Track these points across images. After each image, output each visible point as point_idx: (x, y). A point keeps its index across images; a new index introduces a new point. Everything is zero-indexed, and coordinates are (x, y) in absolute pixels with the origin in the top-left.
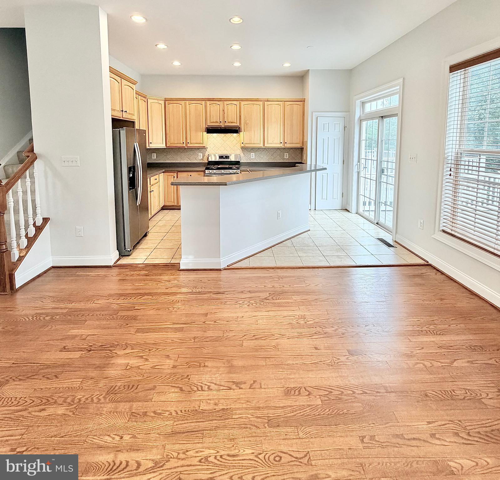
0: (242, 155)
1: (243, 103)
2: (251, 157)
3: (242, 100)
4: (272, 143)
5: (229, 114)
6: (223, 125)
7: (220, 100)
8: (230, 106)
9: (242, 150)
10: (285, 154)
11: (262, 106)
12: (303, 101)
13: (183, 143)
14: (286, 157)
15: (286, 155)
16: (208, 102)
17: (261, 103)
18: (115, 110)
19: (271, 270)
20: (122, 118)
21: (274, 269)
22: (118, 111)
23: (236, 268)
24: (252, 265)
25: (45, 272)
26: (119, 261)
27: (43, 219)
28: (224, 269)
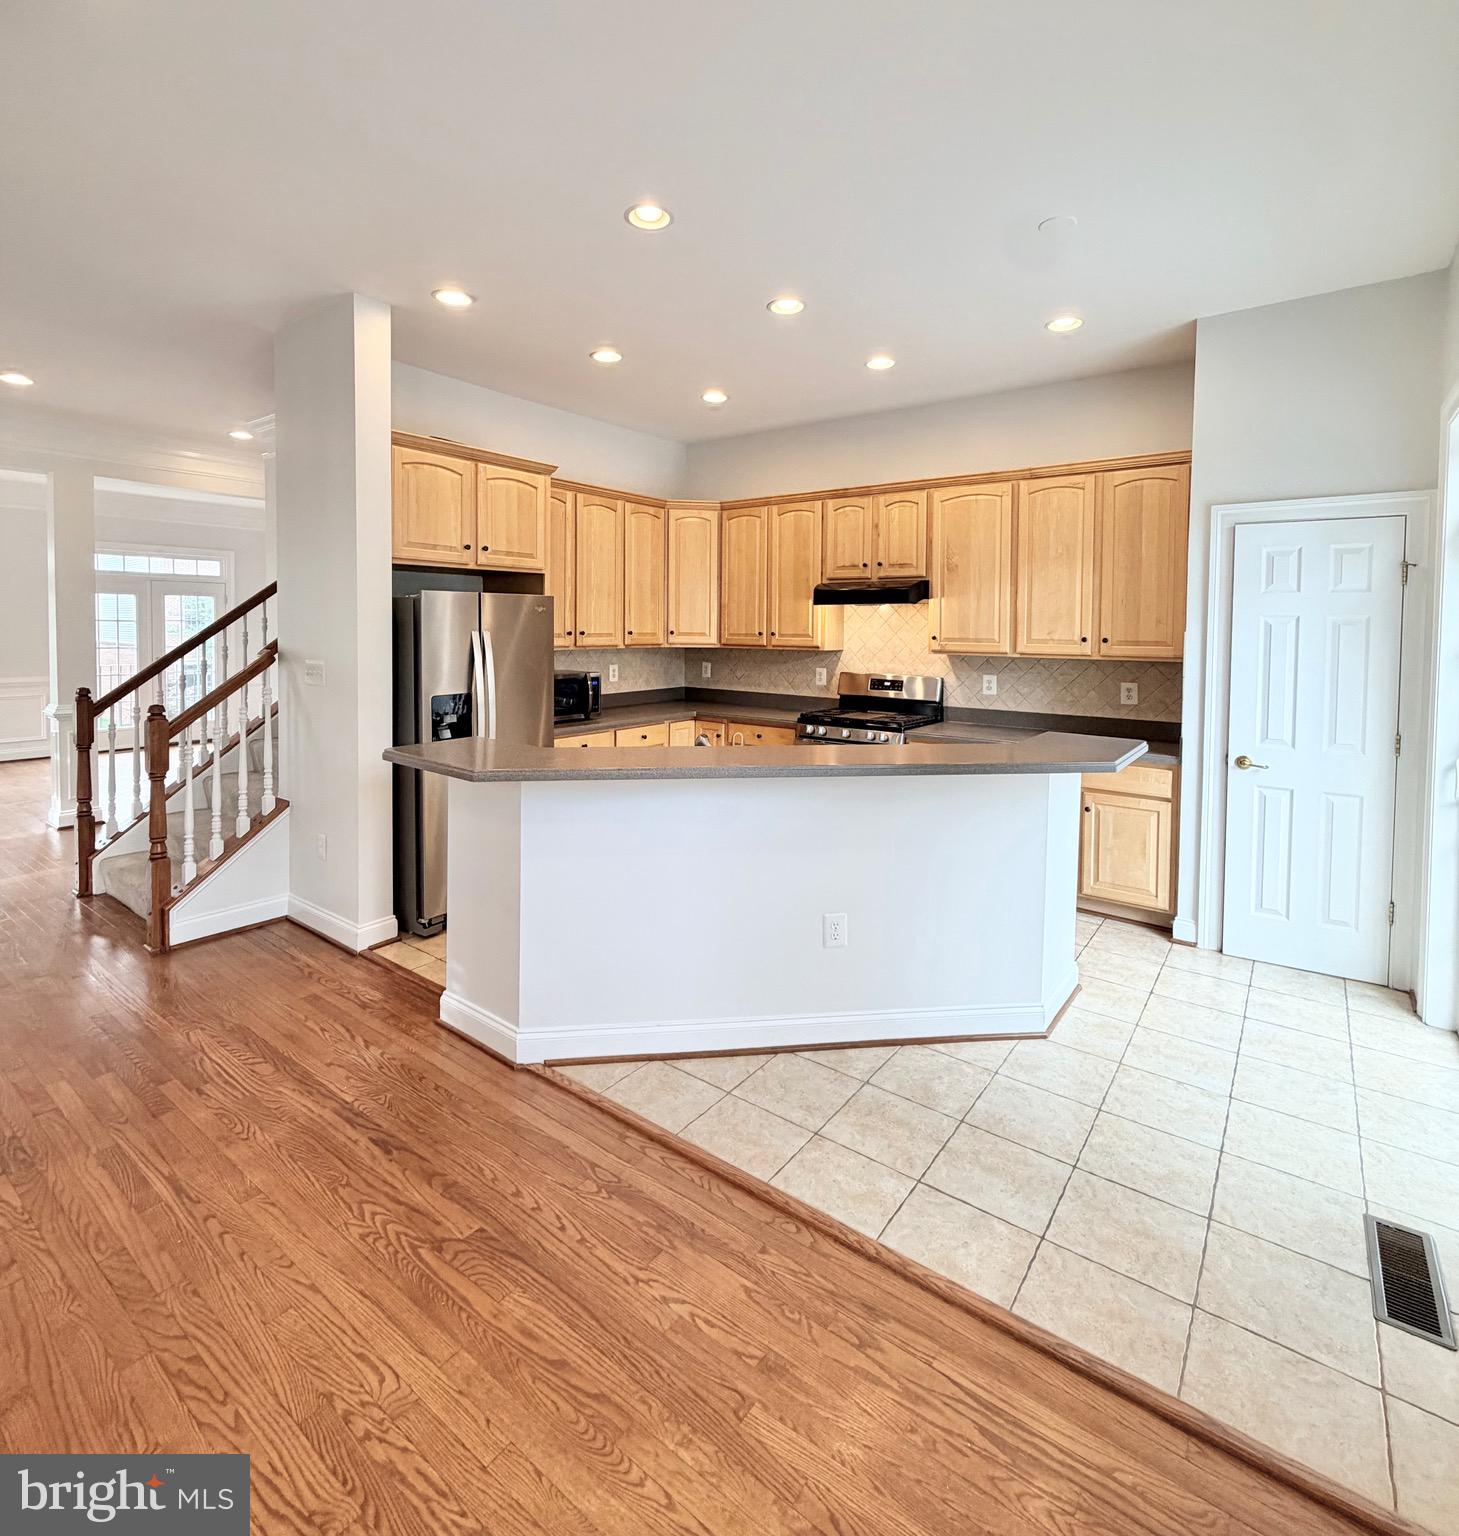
0: (951, 680)
1: (938, 495)
2: (985, 692)
3: (938, 484)
4: (1045, 641)
5: (895, 536)
6: (874, 575)
7: (865, 492)
8: (895, 510)
9: (952, 663)
10: (1124, 686)
11: (1007, 500)
12: (1184, 460)
13: (760, 634)
14: (1129, 697)
15: (1129, 690)
16: (831, 503)
17: (1007, 487)
18: (434, 547)
19: (635, 1140)
20: (472, 566)
21: (649, 1143)
22: (451, 548)
23: (557, 1080)
24: (608, 1094)
25: (260, 926)
26: (388, 947)
27: (278, 801)
28: (526, 1070)
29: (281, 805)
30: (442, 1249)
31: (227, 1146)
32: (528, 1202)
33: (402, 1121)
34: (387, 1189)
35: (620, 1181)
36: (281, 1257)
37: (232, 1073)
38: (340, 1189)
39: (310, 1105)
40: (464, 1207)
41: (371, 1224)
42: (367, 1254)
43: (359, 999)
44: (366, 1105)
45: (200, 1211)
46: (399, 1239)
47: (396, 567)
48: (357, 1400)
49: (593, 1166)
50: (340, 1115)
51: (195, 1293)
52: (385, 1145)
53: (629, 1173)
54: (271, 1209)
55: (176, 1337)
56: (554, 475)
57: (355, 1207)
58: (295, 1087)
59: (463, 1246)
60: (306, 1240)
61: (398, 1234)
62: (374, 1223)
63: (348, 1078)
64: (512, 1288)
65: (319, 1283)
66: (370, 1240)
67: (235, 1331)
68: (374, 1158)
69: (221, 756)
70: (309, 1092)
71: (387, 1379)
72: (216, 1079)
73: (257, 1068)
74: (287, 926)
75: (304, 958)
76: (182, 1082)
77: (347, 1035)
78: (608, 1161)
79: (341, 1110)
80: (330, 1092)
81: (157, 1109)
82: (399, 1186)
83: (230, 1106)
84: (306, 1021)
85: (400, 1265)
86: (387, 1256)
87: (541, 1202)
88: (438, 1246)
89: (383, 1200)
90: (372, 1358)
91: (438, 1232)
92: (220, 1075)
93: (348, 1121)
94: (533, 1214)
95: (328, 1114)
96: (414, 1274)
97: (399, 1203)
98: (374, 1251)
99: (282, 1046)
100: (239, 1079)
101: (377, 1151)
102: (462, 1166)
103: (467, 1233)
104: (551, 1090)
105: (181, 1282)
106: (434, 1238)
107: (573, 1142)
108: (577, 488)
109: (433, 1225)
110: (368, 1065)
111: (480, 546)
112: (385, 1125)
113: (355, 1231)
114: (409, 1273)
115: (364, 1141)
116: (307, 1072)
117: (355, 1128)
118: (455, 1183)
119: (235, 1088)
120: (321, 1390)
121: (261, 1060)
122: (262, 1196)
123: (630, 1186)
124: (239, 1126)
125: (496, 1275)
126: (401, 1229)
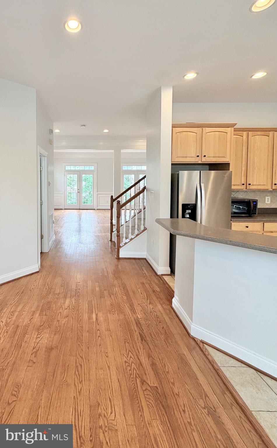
18: (186, 157)
19: (228, 398)
20: (200, 162)
21: (236, 405)
22: (192, 157)
23: (204, 350)
24: (222, 368)
25: (139, 259)
26: (167, 276)
27: (145, 227)
28: (194, 339)
29: (145, 229)
30: (143, 384)
31: (109, 313)
32: (176, 391)
33: (149, 333)
34: (137, 351)
35: (215, 411)
36: (107, 353)
37: (118, 295)
38: (126, 343)
39: (130, 313)
40: (155, 374)
41: (129, 359)
42: (124, 368)
43: (153, 288)
44: (142, 322)
45: (98, 327)
46: (133, 370)
47: (172, 164)
48: (104, 412)
49: (206, 395)
50: (135, 321)
51: (88, 348)
52: (143, 338)
53: (221, 411)
54: (110, 337)
55: (81, 357)
56: (235, 127)
57: (127, 351)
58: (129, 306)
59: (149, 388)
60: (113, 352)
61: (134, 368)
62: (130, 360)
63: (141, 311)
64: (158, 418)
65: (111, 367)
66: (127, 364)
67: (90, 365)
68: (138, 339)
69: (138, 214)
70: (131, 310)
71: (113, 414)
72: (114, 295)
73: (123, 296)
74: (145, 261)
75: (145, 271)
76: (108, 292)
77: (146, 298)
78: (214, 398)
79: (136, 319)
80: (136, 312)
81: (102, 296)
82: (140, 353)
83: (114, 303)
84: (138, 289)
85: (131, 379)
86: (128, 373)
87: (180, 393)
88: (143, 382)
89: (134, 354)
90: (112, 403)
91: (145, 378)
92: (116, 294)
93: (136, 323)
94: (176, 396)
95: (132, 319)
96: (133, 386)
97: (139, 359)
98: (126, 369)
99: (131, 293)
100: (119, 297)
101: (140, 338)
102: (160, 359)
103: (152, 385)
104: (200, 352)
105: (87, 343)
106: (143, 379)
107: (202, 380)
108: (248, 130)
109: (144, 374)
110: (148, 309)
111: (203, 155)
112: (145, 331)
113: (125, 359)
114: (132, 384)
115: (137, 332)
116: (133, 303)
117: (137, 327)
118: (156, 364)
119: (117, 298)
120: (99, 401)
121: (125, 295)
122: (110, 332)
123: (219, 417)
124: (114, 310)
125: (155, 408)
126: (135, 368)
